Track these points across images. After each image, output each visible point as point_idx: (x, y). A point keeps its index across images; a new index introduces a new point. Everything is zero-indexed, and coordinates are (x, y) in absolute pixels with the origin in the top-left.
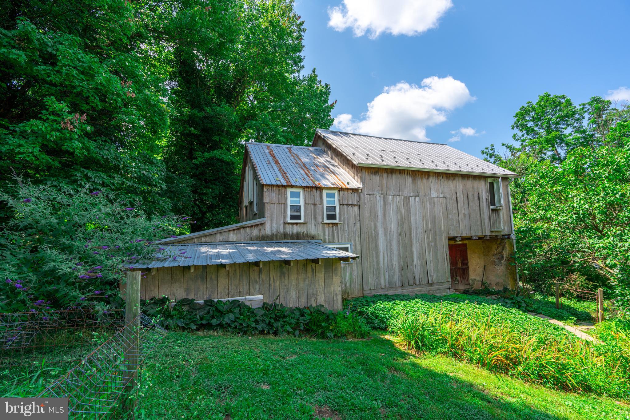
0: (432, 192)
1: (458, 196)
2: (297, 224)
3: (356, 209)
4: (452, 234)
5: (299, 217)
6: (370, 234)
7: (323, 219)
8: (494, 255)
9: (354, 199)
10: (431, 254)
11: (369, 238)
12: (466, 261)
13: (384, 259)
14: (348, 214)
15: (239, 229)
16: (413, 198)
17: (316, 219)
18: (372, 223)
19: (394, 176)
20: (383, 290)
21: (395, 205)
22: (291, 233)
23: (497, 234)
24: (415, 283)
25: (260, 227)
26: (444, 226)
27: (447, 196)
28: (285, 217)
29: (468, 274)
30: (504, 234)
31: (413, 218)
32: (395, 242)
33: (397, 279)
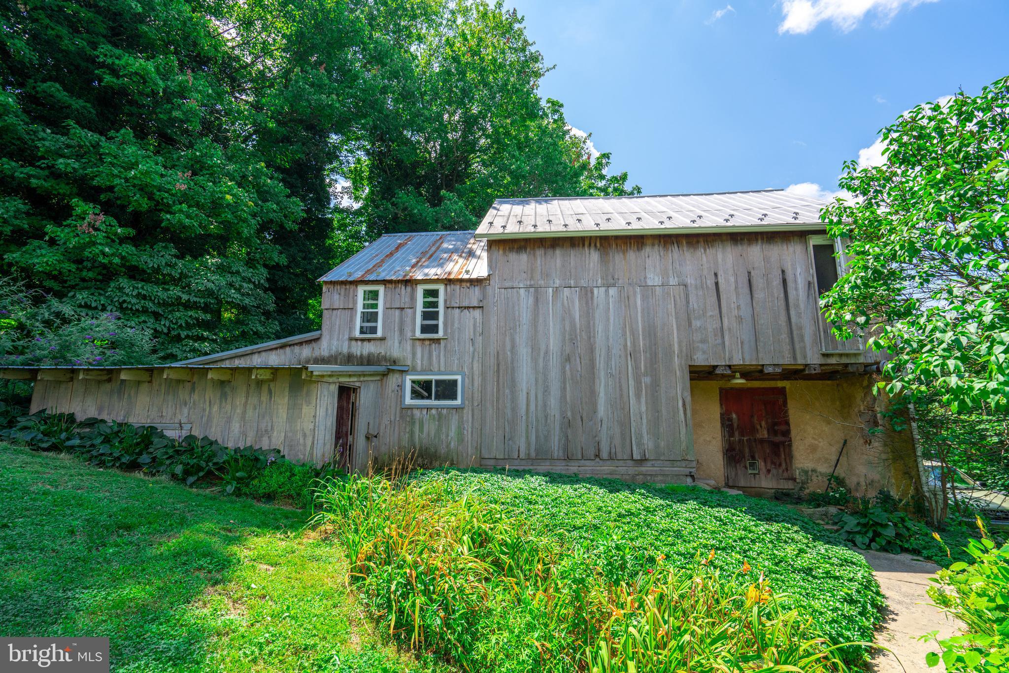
0: (650, 275)
1: (721, 280)
2: (369, 340)
3: (477, 313)
4: (701, 359)
5: (374, 330)
6: (501, 357)
7: (414, 331)
8: (861, 414)
9: (474, 296)
10: (643, 400)
11: (498, 365)
12: (783, 428)
13: (528, 405)
14: (460, 322)
15: (283, 347)
16: (603, 289)
17: (401, 331)
18: (507, 339)
19: (558, 252)
20: (523, 462)
21: (559, 305)
22: (359, 354)
23: (845, 360)
24: (597, 456)
25: (314, 344)
26: (680, 343)
27: (690, 281)
28: (351, 329)
29: (790, 456)
30: (870, 361)
31: (600, 328)
32: (554, 374)
33: (555, 445)
